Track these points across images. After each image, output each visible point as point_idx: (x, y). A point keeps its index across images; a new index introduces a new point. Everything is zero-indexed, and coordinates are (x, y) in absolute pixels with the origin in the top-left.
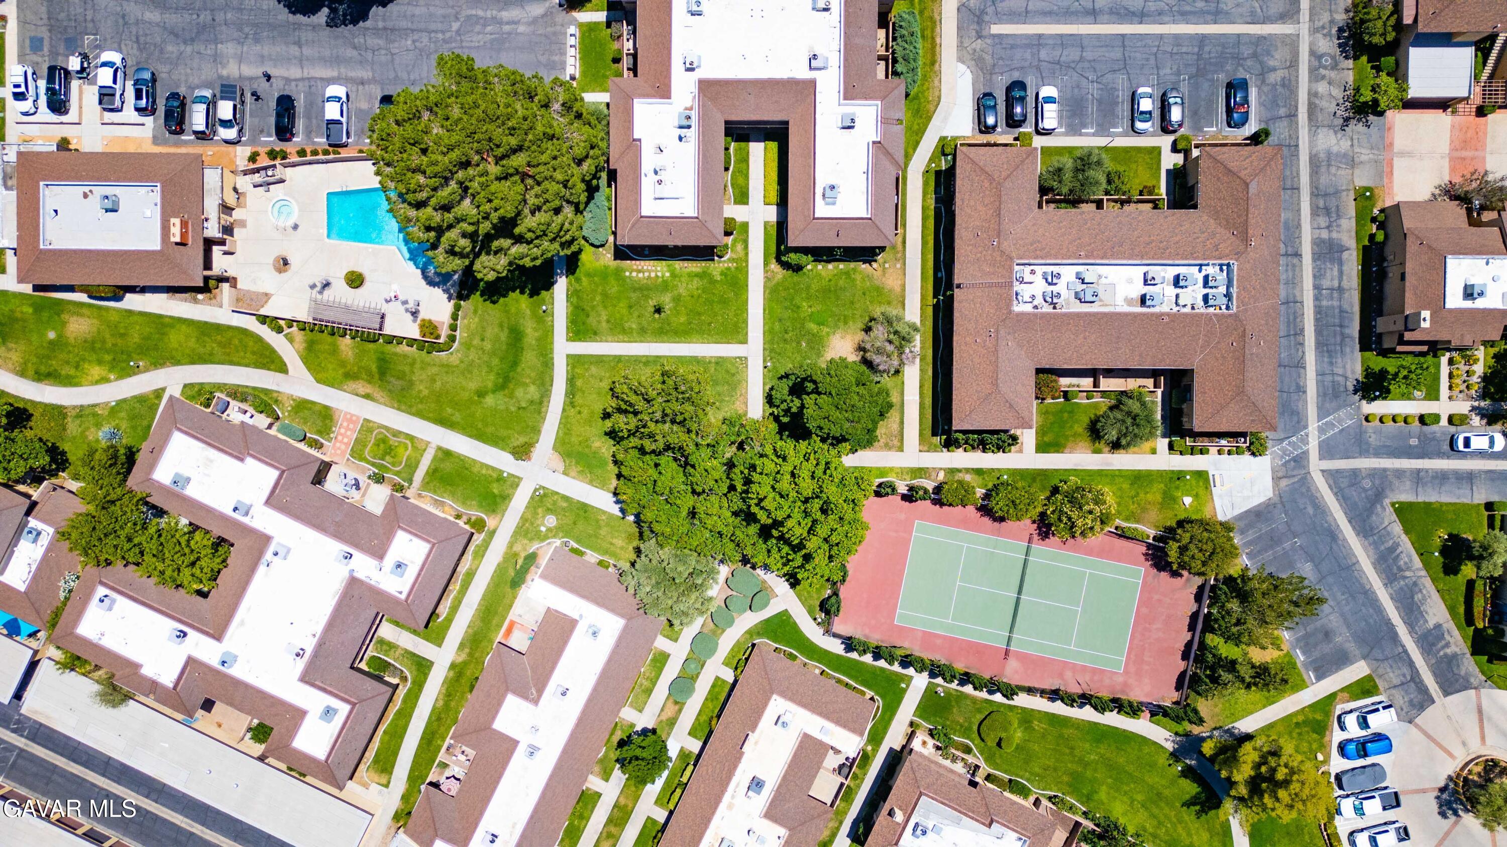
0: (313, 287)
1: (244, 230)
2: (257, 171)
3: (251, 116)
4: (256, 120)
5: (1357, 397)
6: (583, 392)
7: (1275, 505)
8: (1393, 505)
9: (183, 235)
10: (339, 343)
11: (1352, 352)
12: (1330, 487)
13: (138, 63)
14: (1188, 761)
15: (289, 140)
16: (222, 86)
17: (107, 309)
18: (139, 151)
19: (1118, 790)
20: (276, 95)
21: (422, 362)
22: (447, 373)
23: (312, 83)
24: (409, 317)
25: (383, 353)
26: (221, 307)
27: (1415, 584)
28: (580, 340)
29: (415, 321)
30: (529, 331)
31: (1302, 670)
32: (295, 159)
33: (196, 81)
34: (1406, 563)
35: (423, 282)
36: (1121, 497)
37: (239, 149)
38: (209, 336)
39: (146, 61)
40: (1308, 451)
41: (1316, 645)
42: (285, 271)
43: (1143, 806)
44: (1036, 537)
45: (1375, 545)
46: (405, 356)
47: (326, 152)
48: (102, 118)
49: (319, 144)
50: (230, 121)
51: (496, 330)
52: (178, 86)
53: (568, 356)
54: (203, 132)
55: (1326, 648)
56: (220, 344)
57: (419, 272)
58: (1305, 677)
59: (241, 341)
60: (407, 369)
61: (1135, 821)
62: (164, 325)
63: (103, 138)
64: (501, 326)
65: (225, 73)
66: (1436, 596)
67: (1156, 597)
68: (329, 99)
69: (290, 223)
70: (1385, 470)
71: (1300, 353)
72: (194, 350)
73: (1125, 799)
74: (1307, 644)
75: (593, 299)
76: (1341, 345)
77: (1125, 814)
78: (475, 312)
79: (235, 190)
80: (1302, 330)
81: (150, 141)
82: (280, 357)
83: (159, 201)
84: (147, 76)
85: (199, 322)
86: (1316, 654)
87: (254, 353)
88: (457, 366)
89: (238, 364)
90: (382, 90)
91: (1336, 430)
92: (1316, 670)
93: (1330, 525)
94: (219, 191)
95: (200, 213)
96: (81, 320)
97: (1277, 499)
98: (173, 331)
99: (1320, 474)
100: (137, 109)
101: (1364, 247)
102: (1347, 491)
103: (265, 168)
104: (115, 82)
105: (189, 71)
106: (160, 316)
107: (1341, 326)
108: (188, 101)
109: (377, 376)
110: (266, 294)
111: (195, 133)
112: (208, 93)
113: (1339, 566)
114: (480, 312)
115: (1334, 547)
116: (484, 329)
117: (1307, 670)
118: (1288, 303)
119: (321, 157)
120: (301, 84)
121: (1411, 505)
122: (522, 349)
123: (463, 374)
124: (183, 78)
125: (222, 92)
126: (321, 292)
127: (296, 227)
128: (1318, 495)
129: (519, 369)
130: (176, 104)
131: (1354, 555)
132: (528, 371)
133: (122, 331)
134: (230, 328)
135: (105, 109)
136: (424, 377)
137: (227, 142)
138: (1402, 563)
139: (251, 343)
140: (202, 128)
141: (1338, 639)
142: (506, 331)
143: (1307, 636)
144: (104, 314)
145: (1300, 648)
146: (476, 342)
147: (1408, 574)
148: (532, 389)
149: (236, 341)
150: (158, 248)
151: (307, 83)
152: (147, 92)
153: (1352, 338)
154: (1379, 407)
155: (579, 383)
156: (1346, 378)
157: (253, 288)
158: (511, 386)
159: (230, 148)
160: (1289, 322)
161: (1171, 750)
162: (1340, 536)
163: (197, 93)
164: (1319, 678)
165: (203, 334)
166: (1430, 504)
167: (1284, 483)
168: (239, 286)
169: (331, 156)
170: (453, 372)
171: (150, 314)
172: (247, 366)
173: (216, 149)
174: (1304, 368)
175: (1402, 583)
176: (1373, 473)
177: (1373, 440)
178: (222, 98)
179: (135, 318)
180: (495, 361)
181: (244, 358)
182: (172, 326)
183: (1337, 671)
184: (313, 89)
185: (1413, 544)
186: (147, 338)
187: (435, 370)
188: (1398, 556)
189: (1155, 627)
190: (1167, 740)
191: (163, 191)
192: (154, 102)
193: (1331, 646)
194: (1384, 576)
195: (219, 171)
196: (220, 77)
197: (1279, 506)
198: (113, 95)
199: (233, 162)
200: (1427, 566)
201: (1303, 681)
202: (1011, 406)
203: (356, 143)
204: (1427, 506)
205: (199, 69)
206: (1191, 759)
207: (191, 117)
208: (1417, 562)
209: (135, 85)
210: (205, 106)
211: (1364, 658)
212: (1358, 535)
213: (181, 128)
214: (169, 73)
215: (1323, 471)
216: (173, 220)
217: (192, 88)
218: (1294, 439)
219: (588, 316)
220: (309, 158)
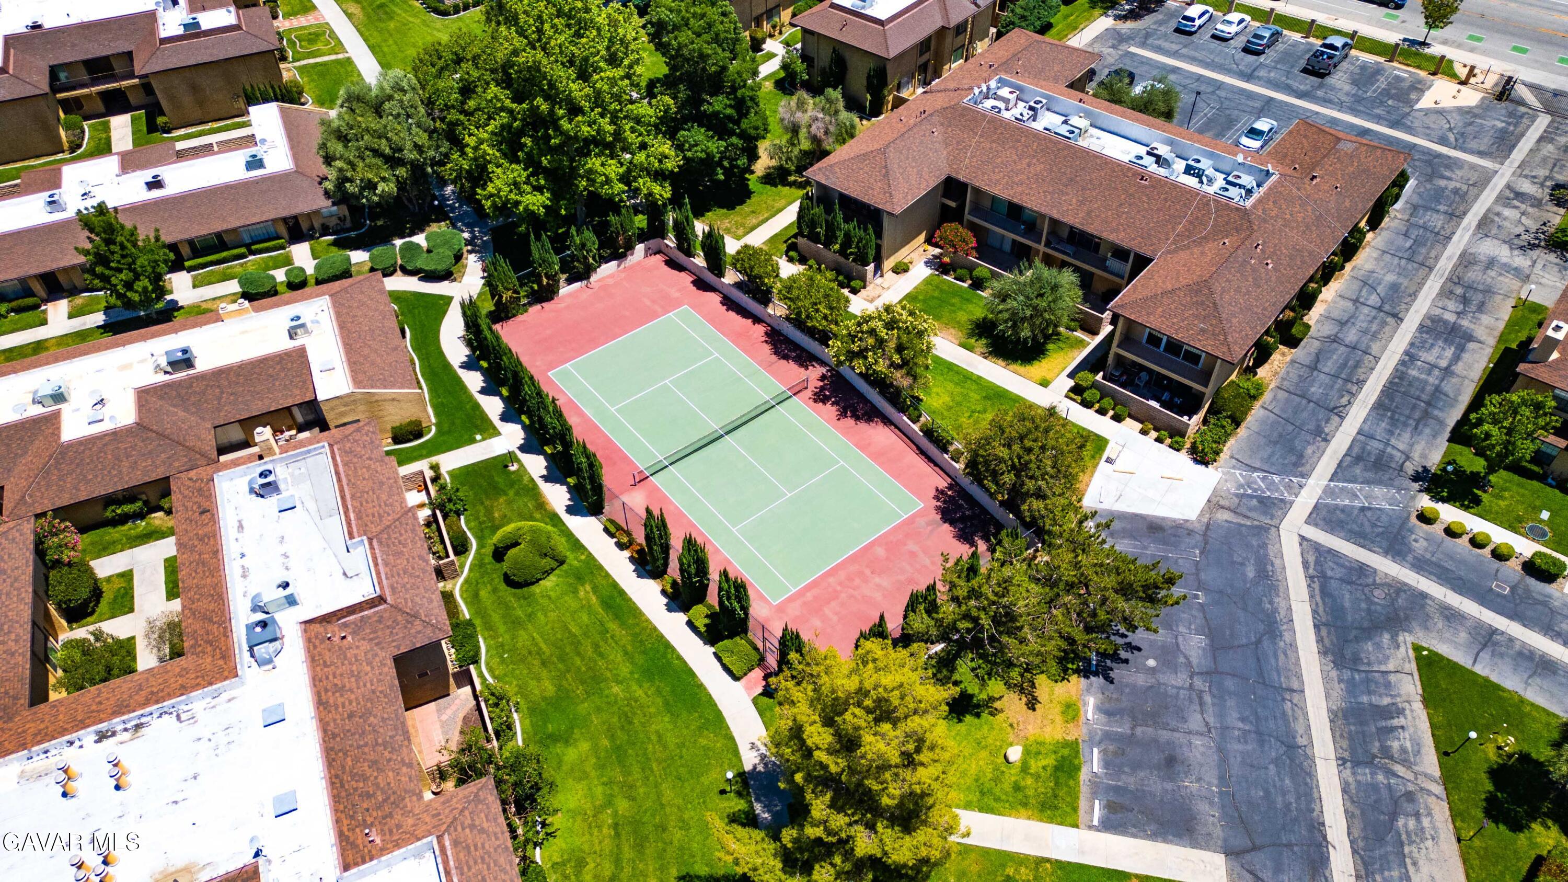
5: (1416, 486)
7: (1190, 532)
8: (1417, 649)
11: (1434, 437)
12: (1305, 564)
14: (758, 808)
19: (601, 767)
27: (1410, 797)
31: (1084, 790)
34: (1403, 750)
36: (959, 404)
40: (1292, 503)
41: (1136, 766)
43: (616, 826)
44: (808, 393)
45: (1351, 688)
55: (1156, 785)
58: (1083, 804)
61: (578, 841)
66: (1449, 847)
67: (912, 546)
70: (1424, 596)
71: (1344, 401)
73: (599, 790)
74: (1121, 753)
76: (1418, 422)
77: (574, 814)
80: (1361, 383)
86: (1130, 781)
91: (1357, 503)
92: (1111, 807)
93: (1275, 611)
97: (1199, 527)
99: (1297, 540)
101: (1507, 350)
102: (1334, 584)
107: (1429, 404)
113: (1261, 673)
115: (1266, 643)
117: (1094, 795)
118: (1354, 348)
121: (1453, 668)
128: (1277, 562)
131: (1299, 677)
138: (1395, 745)
141: (1190, 785)
143: (1129, 740)
145: (1104, 752)
147: (1400, 770)
153: (1442, 423)
154: (1449, 513)
156: (1408, 458)
160: (1344, 365)
161: (748, 767)
162: (1287, 636)
164: (1107, 826)
166: (1497, 687)
167: (1223, 516)
174: (1342, 418)
175: (1380, 777)
176: (1400, 588)
177: (1420, 546)
183: (1154, 837)
185: (1433, 726)
188: (1393, 729)
189: (877, 580)
190: (753, 746)
193: (1169, 786)
194: (1345, 744)
197: (1198, 538)
200: (1449, 779)
201: (1075, 810)
202: (887, 175)
204: (1489, 689)
206: (767, 807)
208: (1430, 762)
211: (1230, 853)
212: (1323, 652)
215: (1303, 538)
218: (1276, 479)
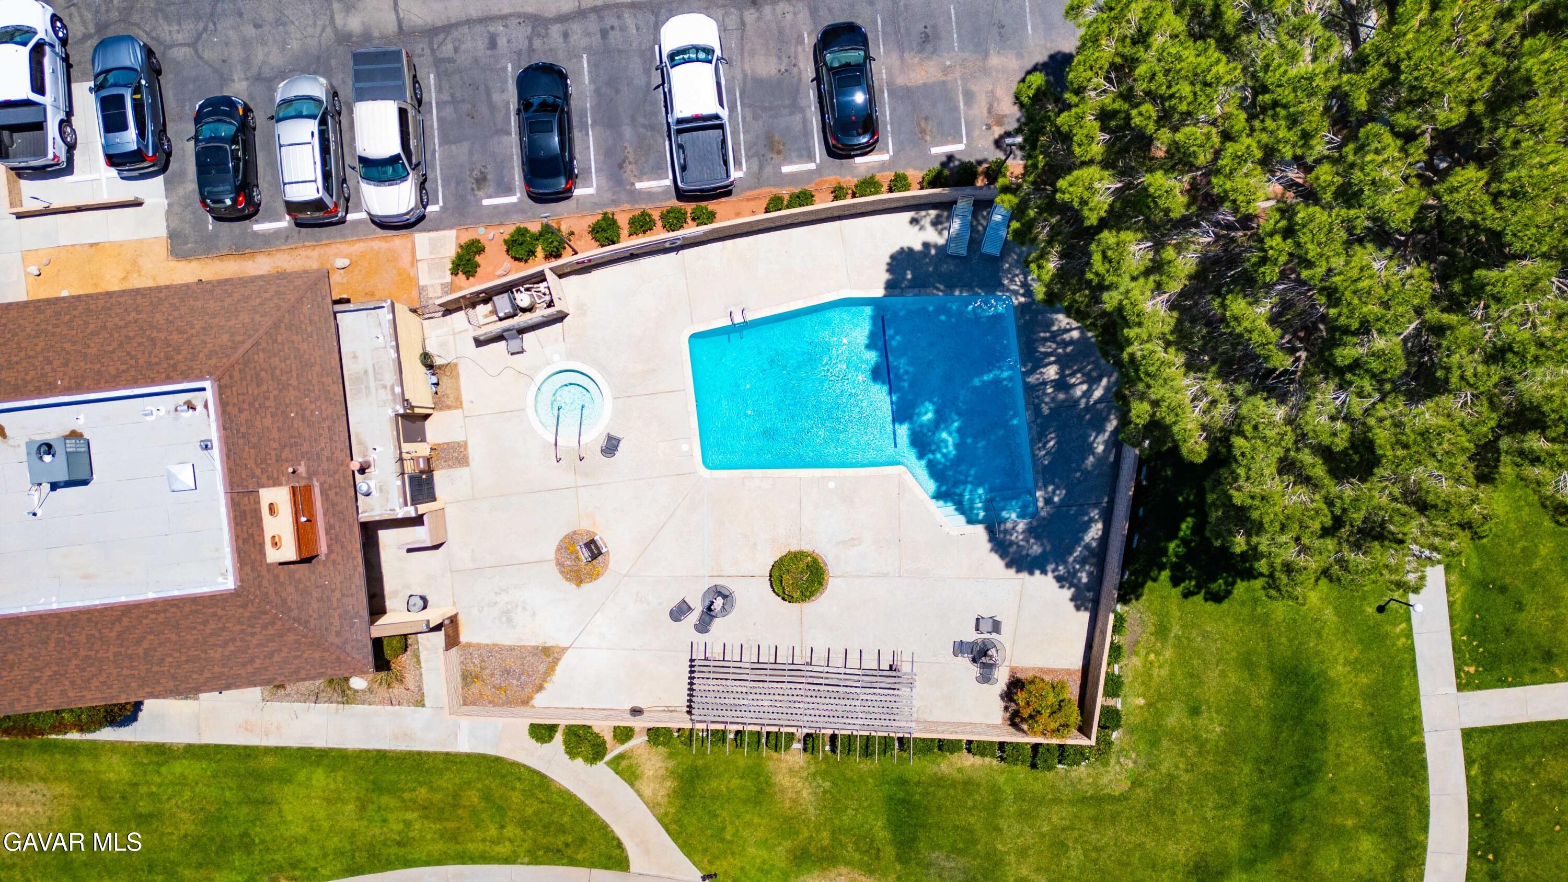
0: (679, 612)
1: (461, 473)
2: (487, 297)
3: (444, 141)
4: (461, 150)
6: (1528, 840)
9: (304, 534)
10: (771, 765)
13: (101, 27)
15: (564, 195)
16: (358, 58)
17: (95, 749)
18: (137, 282)
20: (511, 71)
21: (1020, 796)
22: (1096, 820)
23: (610, 20)
24: (967, 668)
25: (902, 782)
26: (420, 703)
28: (1502, 683)
29: (986, 678)
30: (1338, 671)
32: (591, 251)
33: (276, 59)
35: (996, 562)
37: (421, 239)
38: (393, 790)
39: (125, 18)
42: (594, 576)
46: (968, 785)
47: (673, 220)
48: (14, 197)
49: (649, 195)
50: (395, 159)
51: (1233, 678)
52: (225, 80)
53: (1468, 735)
54: (317, 205)
56: (426, 809)
57: (980, 531)
59: (487, 796)
60: (976, 821)
62: (259, 777)
63: (26, 256)
64: (1247, 664)
65: (354, 23)
68: (679, 56)
69: (594, 436)
72: (354, 834)
75: (1529, 554)
78: (1162, 631)
79: (427, 361)
81: (162, 248)
82: (604, 828)
83: (213, 433)
84: (131, 57)
85: (363, 754)
87: (524, 824)
88: (1123, 797)
89: (485, 859)
90: (814, 12)
94: (390, 377)
95: (342, 456)
96: (23, 790)
98: (288, 789)
100: (113, 160)
103: (508, 288)
104: (38, 86)
105: (250, 31)
106: (247, 753)
108: (259, 118)
109: (889, 852)
110: (546, 651)
111: (293, 208)
112: (316, 88)
114: (1176, 630)
116: (1195, 678)
119: (659, 235)
120: (576, 28)
122: (1323, 727)
123: (1144, 817)
124: (236, 53)
125: (358, 76)
126: (703, 626)
127: (611, 446)
129: (1320, 791)
130: (226, 130)
132: (1349, 793)
133: (144, 807)
134: (452, 760)
135: (20, 173)
136: (1029, 839)
137: (384, 224)
139: (516, 798)
140: (310, 192)
142: (1267, 683)
144: (87, 764)
146: (1175, 718)
148: (1366, 845)
149: (473, 797)
150: (229, 583)
151: (593, 24)
152: (138, 107)
155: (1512, 813)
157: (506, 637)
158: (1300, 842)
159: (397, 240)
163: (283, 91)
165: (378, 788)
168: (464, 638)
169: (691, 230)
170: (1114, 818)
171: (218, 749)
172: (506, 861)
173: (359, 247)
178: (362, 95)
179: (179, 768)
180: (1243, 773)
181: (495, 842)
182: (285, 778)
184: (615, 37)
186: (213, 819)
187: (1059, 816)
191: (223, 405)
192: (161, 132)
195: (385, 315)
196: (344, 38)
198: (39, 126)
199: (408, 280)
203: (757, 179)
205: (279, 22)
207: (276, 167)
209: (97, 89)
210: (313, 126)
213: (250, 200)
214: (193, 44)
216: (267, 495)
217: (268, 81)
219: (1520, 607)
220: (627, 243)
